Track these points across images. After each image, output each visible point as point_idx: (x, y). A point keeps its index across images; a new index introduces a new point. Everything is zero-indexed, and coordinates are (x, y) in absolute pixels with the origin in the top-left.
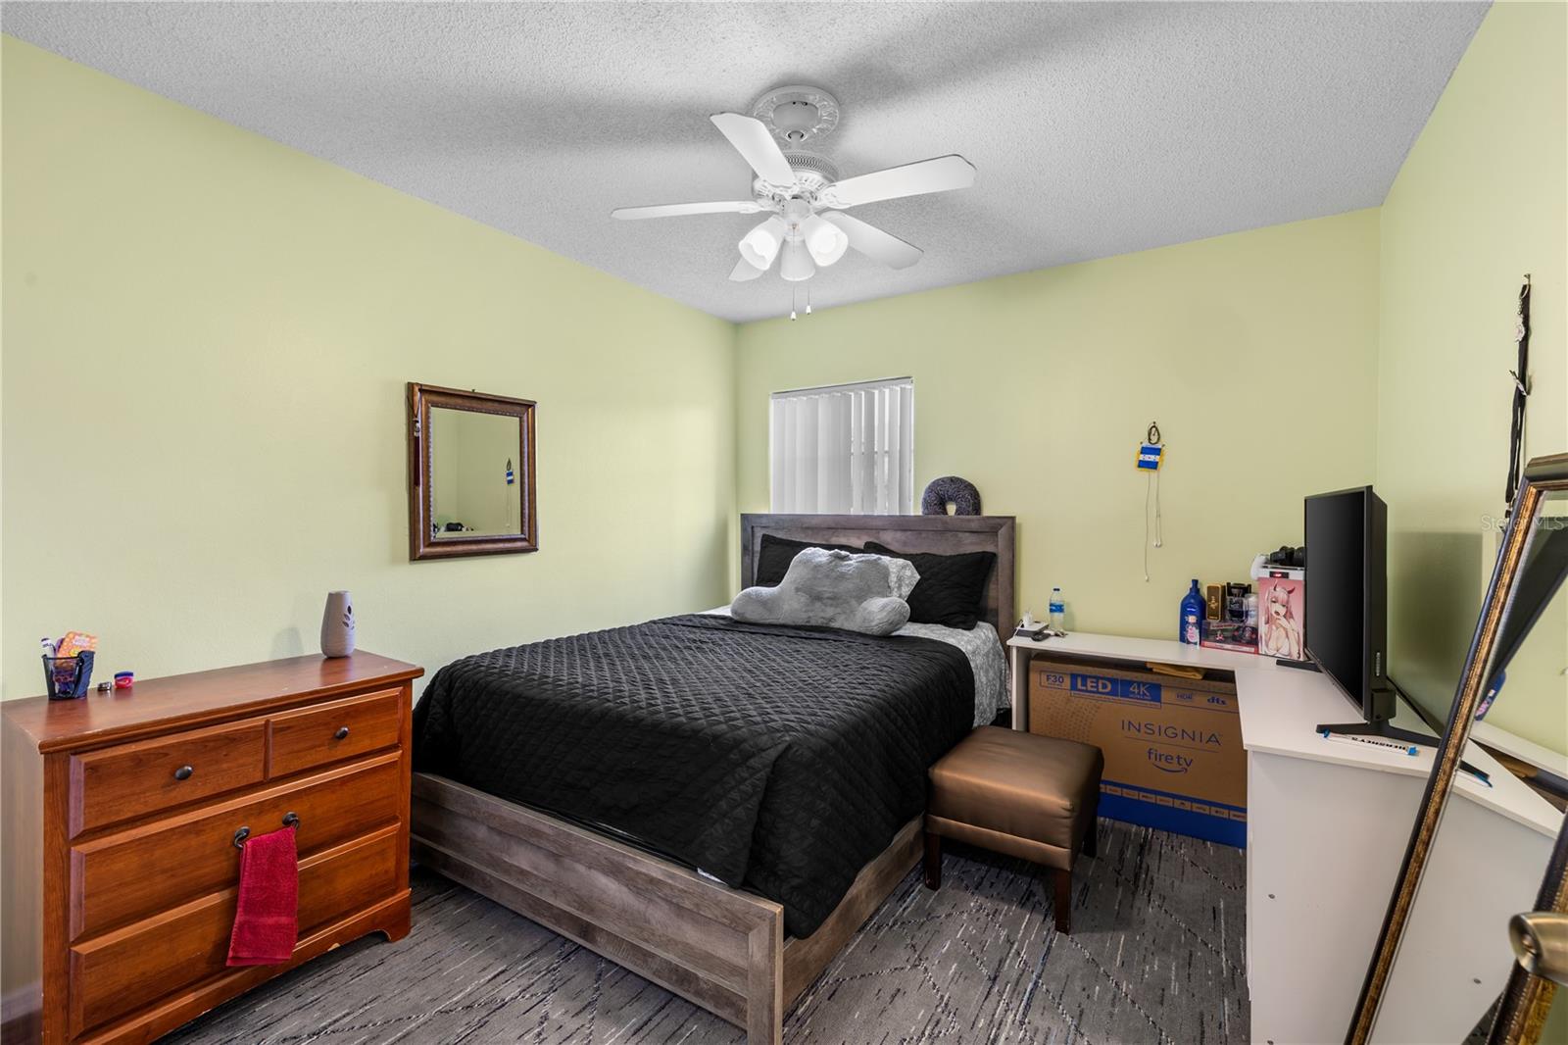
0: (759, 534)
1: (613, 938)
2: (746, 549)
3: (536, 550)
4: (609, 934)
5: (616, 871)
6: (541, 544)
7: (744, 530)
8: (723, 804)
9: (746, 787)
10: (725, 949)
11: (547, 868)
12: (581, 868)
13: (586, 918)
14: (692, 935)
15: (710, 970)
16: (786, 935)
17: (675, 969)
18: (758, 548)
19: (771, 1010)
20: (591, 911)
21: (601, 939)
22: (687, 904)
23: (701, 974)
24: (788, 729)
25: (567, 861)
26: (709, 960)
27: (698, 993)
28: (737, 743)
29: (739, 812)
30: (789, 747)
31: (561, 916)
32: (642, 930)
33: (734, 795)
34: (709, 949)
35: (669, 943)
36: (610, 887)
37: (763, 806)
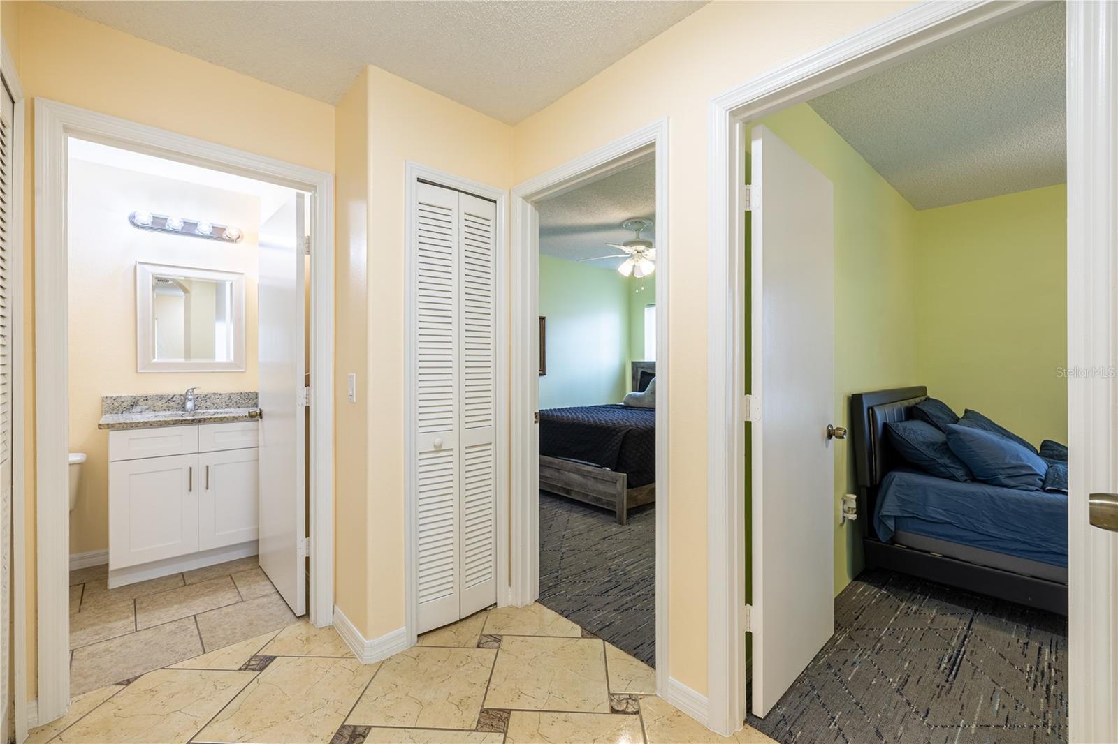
0: (640, 371)
1: (577, 493)
2: (634, 378)
3: (545, 375)
4: (576, 491)
5: (577, 471)
6: (547, 373)
7: (633, 369)
8: (610, 447)
9: (617, 441)
10: (609, 489)
11: (556, 474)
12: (566, 473)
13: (568, 488)
14: (601, 487)
15: (606, 496)
16: (628, 488)
17: (595, 498)
18: (639, 377)
19: (623, 503)
20: (570, 486)
21: (573, 493)
22: (599, 477)
23: (603, 498)
24: (631, 426)
25: (562, 471)
26: (605, 494)
27: (603, 504)
28: (615, 429)
29: (615, 448)
30: (630, 430)
31: (560, 489)
32: (585, 488)
33: (614, 444)
34: (606, 490)
35: (594, 491)
36: (575, 477)
37: (622, 447)
